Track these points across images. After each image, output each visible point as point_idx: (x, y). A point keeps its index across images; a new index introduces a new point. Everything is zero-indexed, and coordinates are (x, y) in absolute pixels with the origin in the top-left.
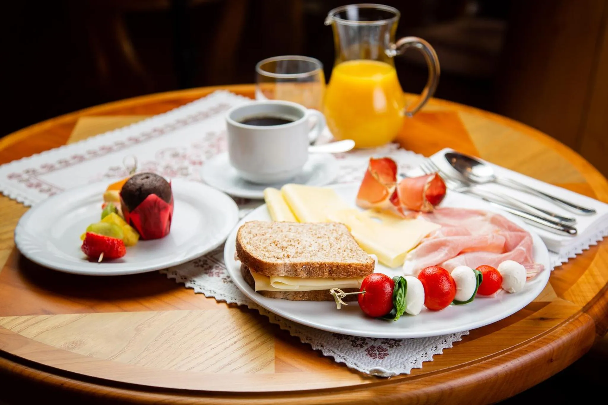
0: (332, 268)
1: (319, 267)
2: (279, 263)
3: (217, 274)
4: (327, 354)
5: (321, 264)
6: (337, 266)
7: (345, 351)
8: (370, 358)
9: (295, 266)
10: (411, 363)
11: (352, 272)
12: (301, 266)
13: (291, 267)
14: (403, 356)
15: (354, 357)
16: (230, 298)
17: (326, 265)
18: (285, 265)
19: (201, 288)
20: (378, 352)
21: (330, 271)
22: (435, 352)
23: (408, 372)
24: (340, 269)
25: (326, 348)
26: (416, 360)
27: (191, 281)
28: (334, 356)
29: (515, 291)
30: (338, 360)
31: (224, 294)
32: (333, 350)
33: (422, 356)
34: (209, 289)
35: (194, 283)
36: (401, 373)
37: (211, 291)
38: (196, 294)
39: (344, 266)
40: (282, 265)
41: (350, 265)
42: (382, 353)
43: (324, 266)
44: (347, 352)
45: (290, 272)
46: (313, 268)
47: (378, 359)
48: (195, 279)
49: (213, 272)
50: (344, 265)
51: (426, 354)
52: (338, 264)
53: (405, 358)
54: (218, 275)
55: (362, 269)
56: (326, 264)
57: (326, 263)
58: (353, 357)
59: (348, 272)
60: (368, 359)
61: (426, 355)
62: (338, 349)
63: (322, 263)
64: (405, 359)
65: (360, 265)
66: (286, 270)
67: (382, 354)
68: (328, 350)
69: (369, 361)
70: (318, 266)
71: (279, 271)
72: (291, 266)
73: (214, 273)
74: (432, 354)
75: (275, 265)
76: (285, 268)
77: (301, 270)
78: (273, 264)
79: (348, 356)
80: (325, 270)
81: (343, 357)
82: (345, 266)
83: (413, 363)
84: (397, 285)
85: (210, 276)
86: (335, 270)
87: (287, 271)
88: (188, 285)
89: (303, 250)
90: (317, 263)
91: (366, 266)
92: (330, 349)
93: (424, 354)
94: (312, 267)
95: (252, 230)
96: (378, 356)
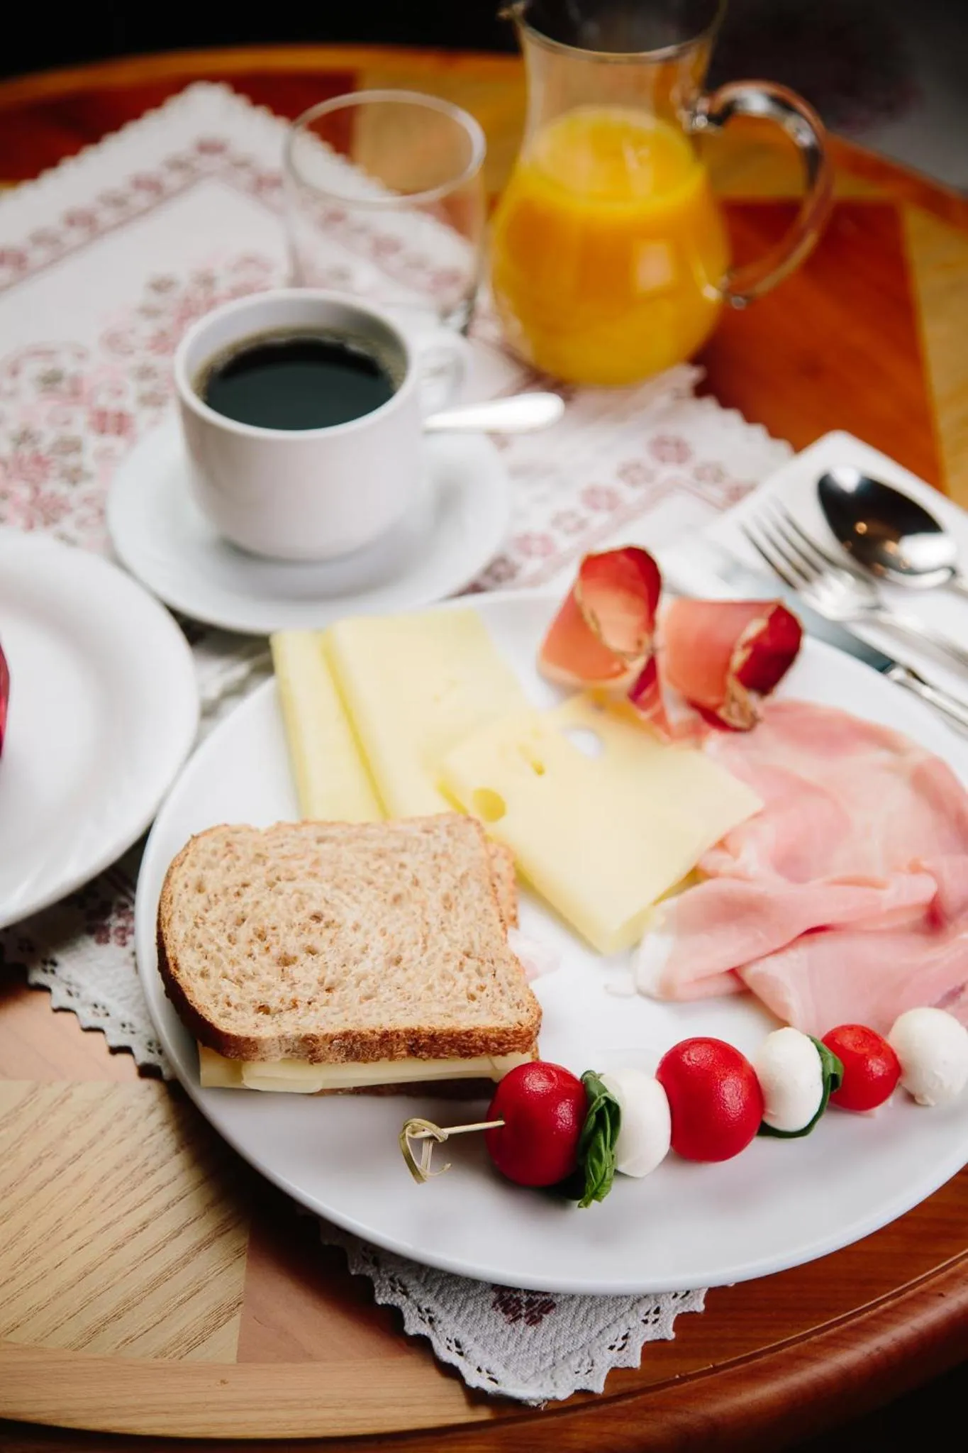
0: (416, 1040)
1: (380, 1040)
2: (263, 1038)
3: (120, 933)
4: (387, 1298)
5: (385, 1035)
6: (433, 1036)
7: (437, 1288)
8: (502, 1319)
9: (311, 1041)
10: (612, 1348)
11: (475, 1047)
12: (328, 1040)
13: (300, 1042)
14: (592, 1317)
15: (459, 1315)
16: (145, 1041)
17: (398, 1036)
18: (282, 1038)
19: (70, 993)
20: (528, 1295)
21: (412, 1046)
22: (685, 1302)
23: (598, 1387)
24: (440, 1042)
25: (386, 1272)
26: (625, 1337)
27: (45, 962)
28: (403, 1308)
29: (933, 1103)
30: (414, 1326)
31: (131, 1025)
32: (405, 1282)
33: (645, 1318)
34: (93, 1001)
35: (53, 972)
36: (578, 1388)
37: (96, 1006)
38: (56, 1010)
39: (452, 1036)
40: (273, 1040)
41: (468, 1034)
42: (537, 1301)
43: (395, 1037)
44: (441, 1288)
45: (298, 1052)
46: (362, 1044)
47: (522, 1323)
48: (59, 958)
49: (110, 925)
50: (452, 1034)
51: (657, 1311)
52: (436, 1033)
53: (597, 1326)
54: (123, 937)
55: (502, 1041)
56: (400, 1033)
57: (400, 1031)
58: (455, 1312)
59: (464, 1047)
60: (496, 1324)
61: (657, 1316)
62: (417, 1278)
63: (387, 1031)
64: (597, 1331)
65: (499, 1032)
66: (285, 1047)
67: (537, 1306)
68: (391, 1279)
69: (498, 1330)
70: (377, 1037)
71: (265, 1052)
72: (300, 1039)
73: (112, 930)
74: (674, 1313)
75: (252, 1040)
76: (284, 1046)
77: (327, 1049)
78: (248, 1039)
79: (443, 1305)
80: (395, 1047)
81: (428, 1311)
82: (454, 1035)
83: (616, 1349)
84: (593, 1117)
85: (99, 941)
86: (427, 1043)
87: (287, 1051)
88: (38, 977)
89: (340, 970)
90: (374, 1032)
91: (516, 1032)
92: (396, 1278)
93: (652, 1311)
94: (359, 1043)
95: (209, 874)
96: (524, 1311)
